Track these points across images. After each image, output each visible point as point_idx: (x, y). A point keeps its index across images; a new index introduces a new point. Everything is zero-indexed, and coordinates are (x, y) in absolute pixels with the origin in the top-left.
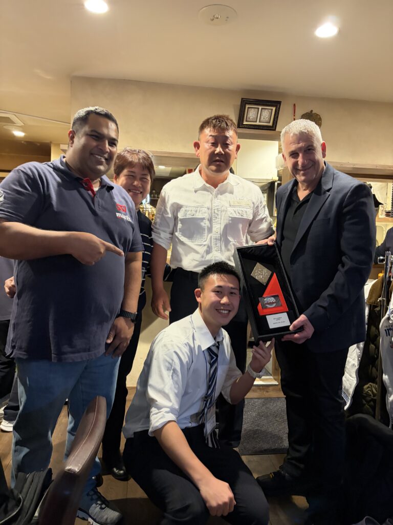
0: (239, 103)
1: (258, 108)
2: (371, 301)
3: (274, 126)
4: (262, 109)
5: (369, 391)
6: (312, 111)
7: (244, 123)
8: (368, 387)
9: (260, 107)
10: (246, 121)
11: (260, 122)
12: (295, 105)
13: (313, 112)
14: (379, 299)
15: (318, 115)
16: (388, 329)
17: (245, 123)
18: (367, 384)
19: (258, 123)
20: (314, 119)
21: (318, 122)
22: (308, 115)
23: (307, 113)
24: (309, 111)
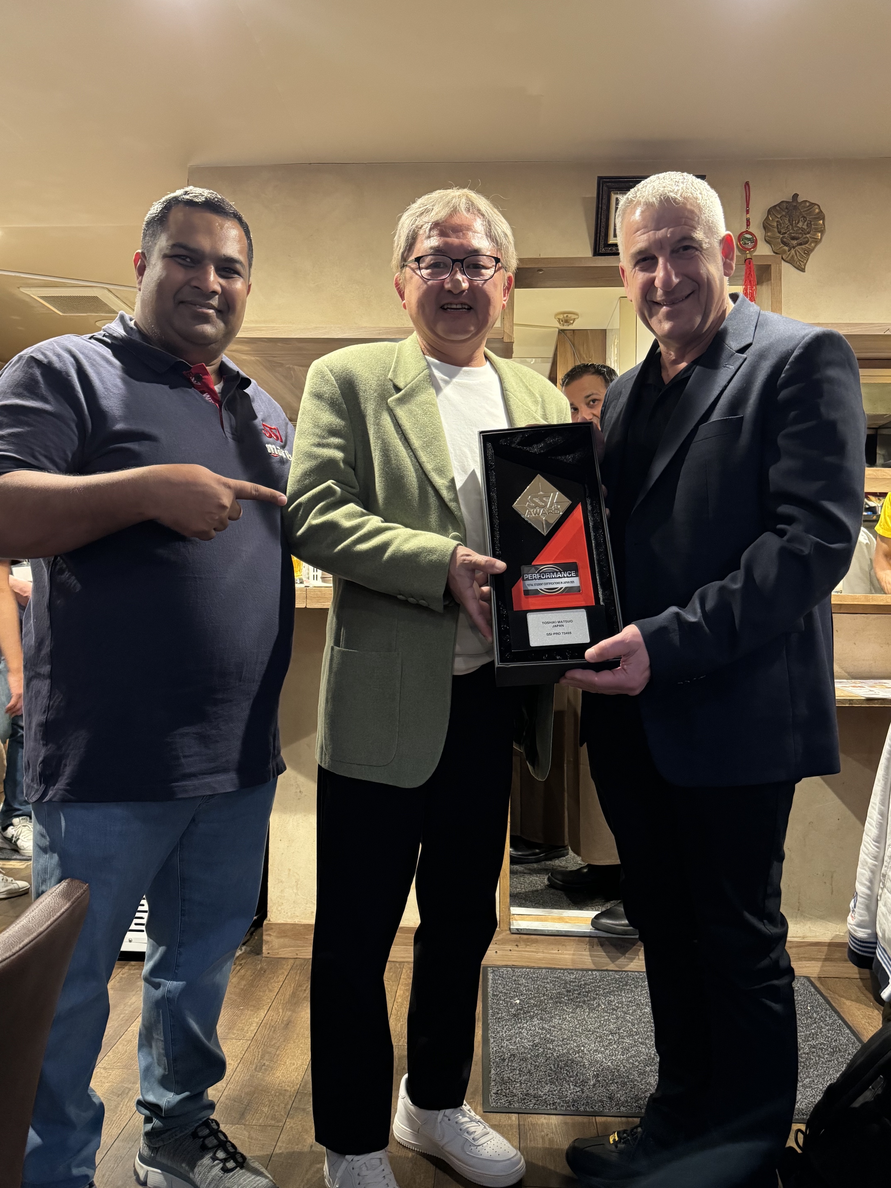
0: (594, 189)
6: (796, 196)
12: (747, 184)
13: (800, 200)
15: (812, 205)
20: (804, 217)
21: (814, 225)
22: (787, 208)
23: (782, 202)
24: (788, 197)
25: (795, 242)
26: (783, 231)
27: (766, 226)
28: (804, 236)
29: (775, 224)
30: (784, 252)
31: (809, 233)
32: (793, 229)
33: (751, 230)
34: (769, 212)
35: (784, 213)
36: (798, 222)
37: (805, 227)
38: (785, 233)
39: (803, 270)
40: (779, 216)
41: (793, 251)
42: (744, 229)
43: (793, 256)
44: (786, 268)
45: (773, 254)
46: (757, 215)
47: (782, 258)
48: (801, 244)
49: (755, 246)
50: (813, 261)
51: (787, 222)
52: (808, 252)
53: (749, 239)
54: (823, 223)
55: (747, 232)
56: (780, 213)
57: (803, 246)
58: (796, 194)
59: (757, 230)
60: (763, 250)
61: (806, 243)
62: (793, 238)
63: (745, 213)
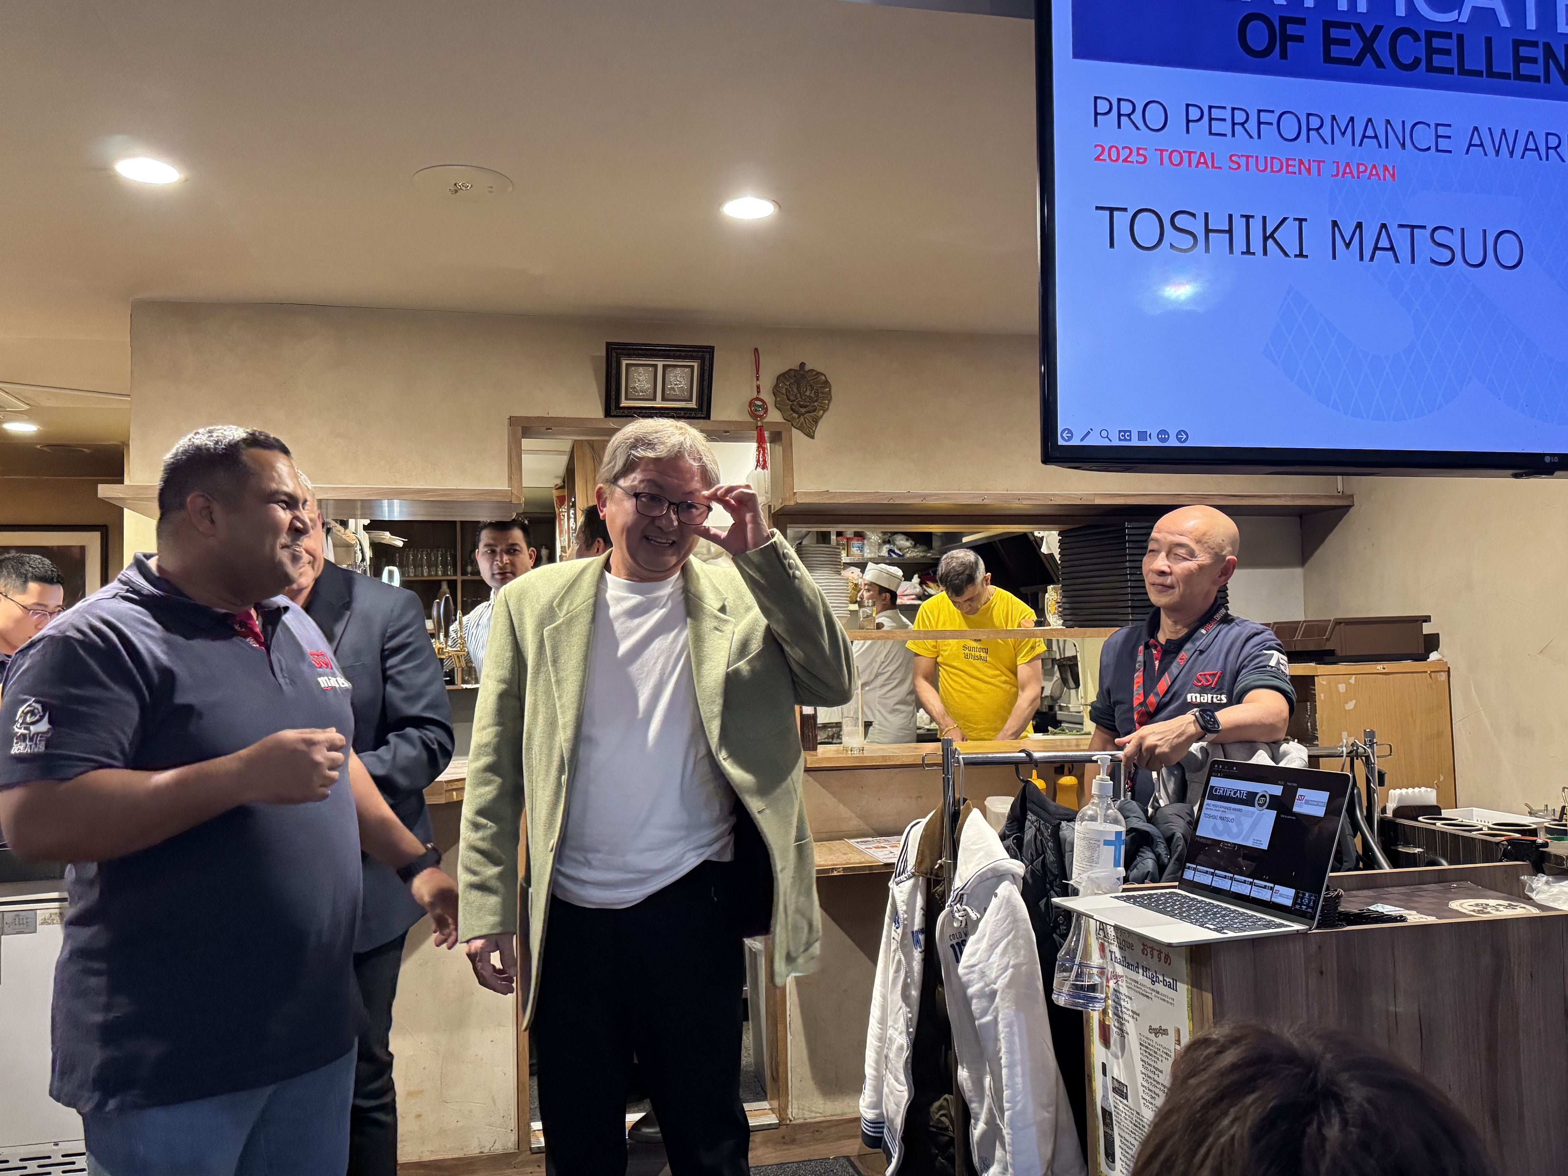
0: (603, 353)
1: (655, 366)
2: (923, 868)
3: (705, 407)
4: (665, 367)
5: (943, 1119)
6: (802, 365)
7: (622, 405)
8: (941, 1108)
9: (660, 364)
10: (626, 399)
11: (663, 399)
12: (756, 350)
13: (807, 368)
14: (939, 861)
15: (818, 373)
16: (958, 944)
17: (624, 403)
18: (938, 1099)
19: (658, 403)
20: (811, 386)
21: (821, 393)
22: (795, 376)
23: (790, 370)
24: (795, 365)
25: (803, 410)
26: (792, 398)
27: (776, 392)
28: (812, 404)
29: (784, 391)
30: (794, 418)
31: (816, 401)
32: (801, 397)
33: (761, 396)
34: (778, 378)
35: (792, 381)
36: (806, 390)
37: (812, 395)
38: (794, 401)
39: (813, 437)
40: (788, 384)
41: (802, 419)
42: (755, 395)
43: (802, 423)
44: (795, 433)
45: (783, 421)
46: (767, 382)
47: (792, 425)
48: (809, 412)
49: (766, 412)
50: (822, 428)
51: (795, 390)
52: (816, 421)
53: (760, 406)
54: (830, 390)
55: (757, 399)
56: (789, 381)
57: (812, 414)
58: (802, 363)
59: (767, 396)
60: (774, 416)
61: (814, 411)
62: (802, 406)
63: (755, 379)
